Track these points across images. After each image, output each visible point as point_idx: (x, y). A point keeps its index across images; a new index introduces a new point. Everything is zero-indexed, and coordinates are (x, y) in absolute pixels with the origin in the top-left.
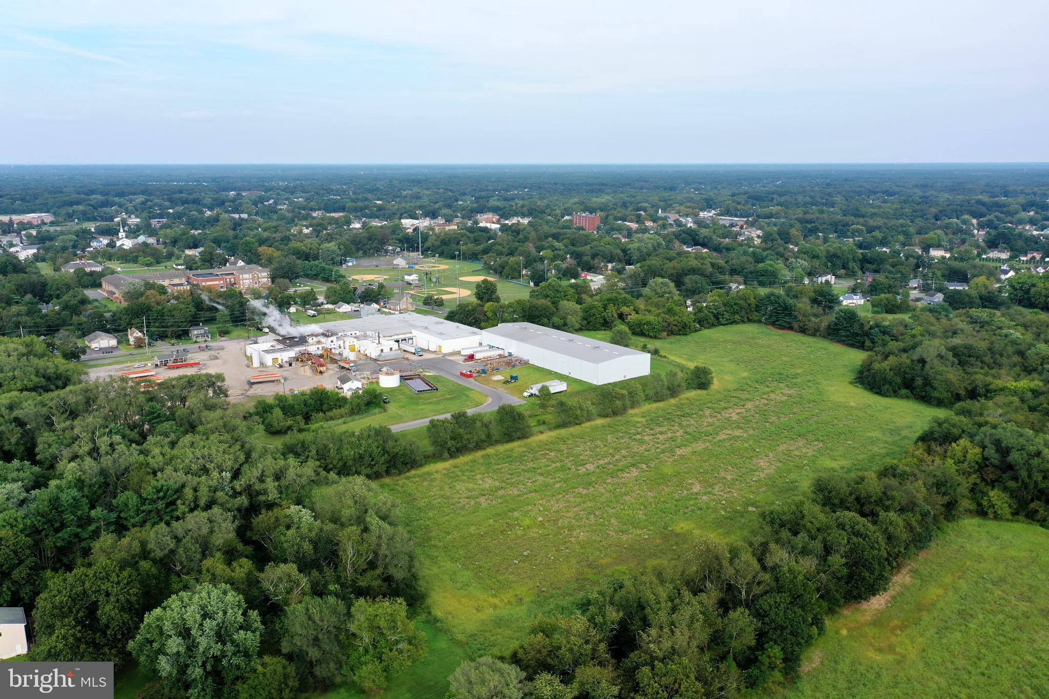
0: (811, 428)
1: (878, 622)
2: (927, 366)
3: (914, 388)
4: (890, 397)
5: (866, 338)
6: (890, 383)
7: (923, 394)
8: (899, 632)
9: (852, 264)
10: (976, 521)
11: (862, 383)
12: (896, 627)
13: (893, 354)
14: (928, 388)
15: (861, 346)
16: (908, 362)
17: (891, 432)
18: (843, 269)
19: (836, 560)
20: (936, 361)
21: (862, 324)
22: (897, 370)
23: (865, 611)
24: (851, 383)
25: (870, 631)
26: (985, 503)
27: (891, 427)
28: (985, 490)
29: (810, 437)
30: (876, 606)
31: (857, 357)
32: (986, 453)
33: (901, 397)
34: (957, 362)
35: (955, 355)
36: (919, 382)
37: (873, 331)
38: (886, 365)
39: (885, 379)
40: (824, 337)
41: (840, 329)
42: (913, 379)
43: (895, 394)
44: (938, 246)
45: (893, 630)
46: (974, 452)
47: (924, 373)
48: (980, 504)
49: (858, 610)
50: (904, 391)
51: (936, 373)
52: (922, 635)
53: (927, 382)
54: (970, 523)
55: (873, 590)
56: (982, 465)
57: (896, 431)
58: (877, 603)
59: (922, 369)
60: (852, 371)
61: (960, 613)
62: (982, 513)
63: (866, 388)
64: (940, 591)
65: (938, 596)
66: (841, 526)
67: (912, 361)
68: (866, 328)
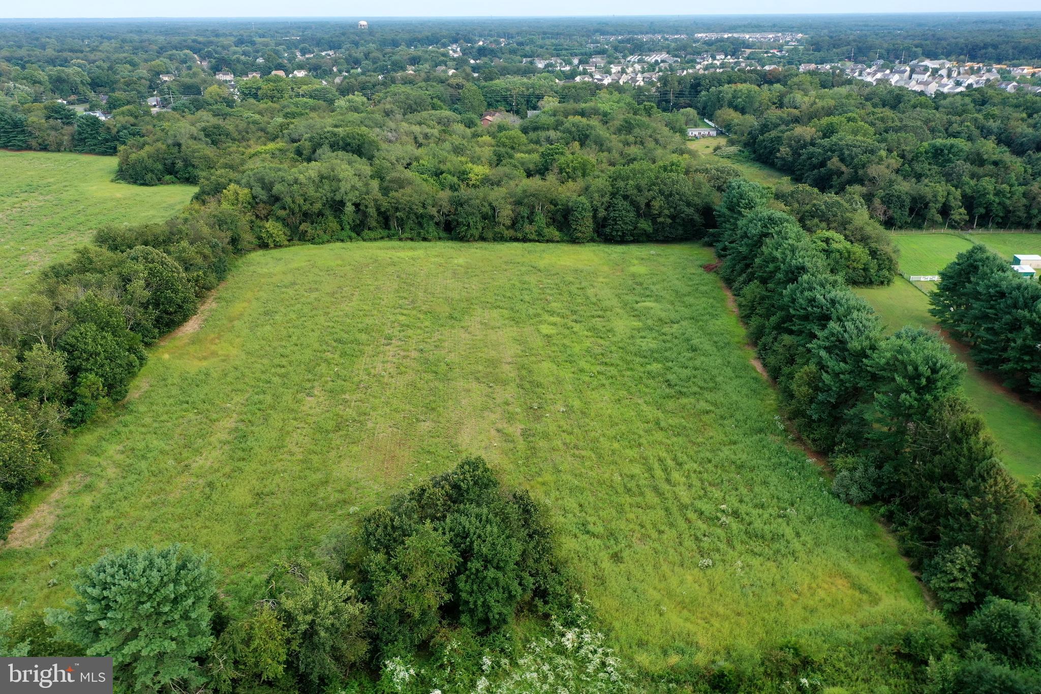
0: (80, 221)
1: (195, 340)
2: (183, 147)
3: (177, 173)
4: (156, 185)
5: (116, 143)
6: (152, 171)
7: (187, 175)
8: (217, 341)
9: (81, 88)
10: (260, 252)
11: (124, 179)
12: (213, 340)
13: (148, 144)
14: (190, 169)
15: (113, 152)
16: (164, 147)
17: (166, 209)
18: (74, 93)
20: (191, 142)
21: (109, 128)
22: (156, 157)
23: (182, 337)
24: (112, 181)
25: (192, 349)
26: (264, 235)
27: (164, 205)
28: (261, 224)
29: (81, 228)
30: (191, 331)
31: (112, 162)
33: (167, 183)
34: (210, 142)
35: (207, 136)
36: (180, 164)
37: (121, 133)
38: (143, 153)
39: (146, 168)
40: (71, 151)
41: (86, 138)
42: (173, 164)
43: (160, 181)
45: (212, 342)
46: (244, 193)
47: (182, 154)
48: (260, 238)
49: (174, 339)
50: (168, 177)
51: (194, 152)
52: (238, 337)
53: (188, 163)
54: (257, 256)
55: (185, 318)
56: (254, 202)
57: (171, 207)
58: (190, 327)
59: (179, 152)
60: (110, 173)
61: (266, 313)
62: (264, 246)
63: (129, 183)
64: (245, 304)
65: (244, 308)
66: (135, 259)
67: (168, 146)
68: (114, 131)
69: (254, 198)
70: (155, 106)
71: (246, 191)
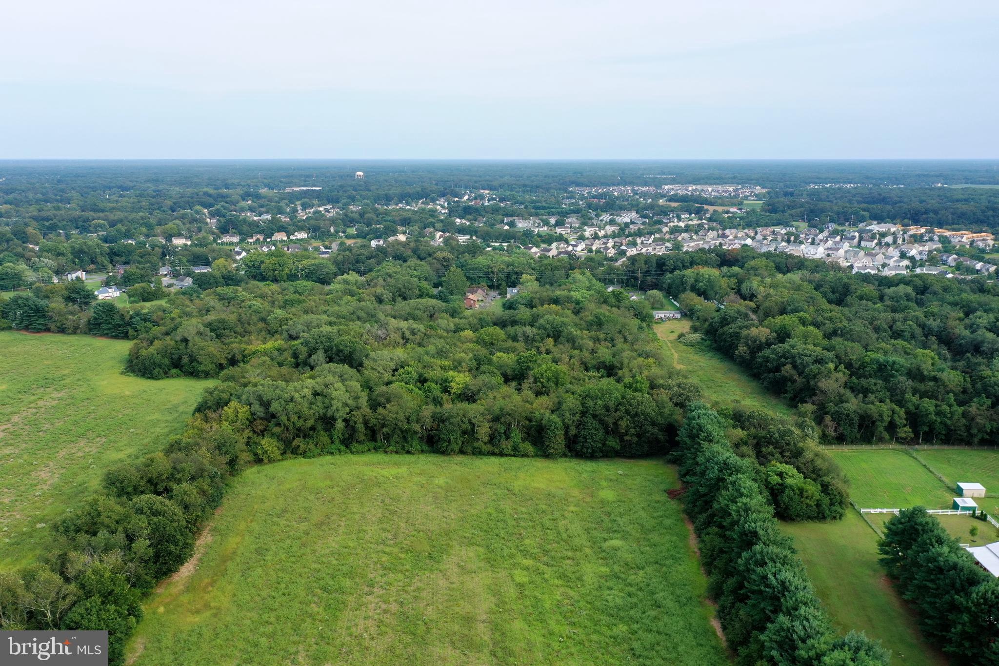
0: (91, 426)
1: (190, 588)
2: (190, 344)
3: (182, 366)
4: (162, 379)
5: (129, 328)
6: (160, 366)
7: (191, 370)
8: (210, 589)
9: (100, 259)
10: (255, 468)
11: (133, 371)
12: (206, 587)
13: (157, 338)
14: (195, 364)
15: (126, 336)
16: (173, 343)
17: (170, 411)
18: (93, 263)
19: (142, 545)
20: (197, 338)
21: (123, 315)
22: (164, 353)
23: (177, 582)
24: (122, 373)
25: (185, 598)
26: (260, 452)
27: (169, 406)
28: (257, 441)
29: (90, 435)
30: (187, 574)
31: (123, 348)
32: (252, 409)
33: (173, 377)
34: (214, 336)
35: (212, 330)
36: (186, 360)
37: (134, 320)
38: (152, 350)
39: (154, 363)
40: (86, 333)
41: (101, 323)
42: (180, 359)
43: (167, 375)
44: (179, 235)
45: (205, 590)
46: (244, 412)
47: (188, 351)
48: (256, 454)
49: (169, 584)
50: (174, 371)
51: (199, 349)
52: (230, 583)
53: (193, 359)
54: (251, 473)
55: (180, 560)
56: (252, 420)
57: (175, 408)
58: (186, 570)
59: (186, 348)
60: (120, 362)
61: (258, 551)
62: (259, 461)
63: (137, 376)
64: (238, 539)
65: (237, 544)
66: (140, 511)
67: (176, 342)
68: (127, 318)
69: (253, 414)
70: (166, 275)
71: (246, 408)
